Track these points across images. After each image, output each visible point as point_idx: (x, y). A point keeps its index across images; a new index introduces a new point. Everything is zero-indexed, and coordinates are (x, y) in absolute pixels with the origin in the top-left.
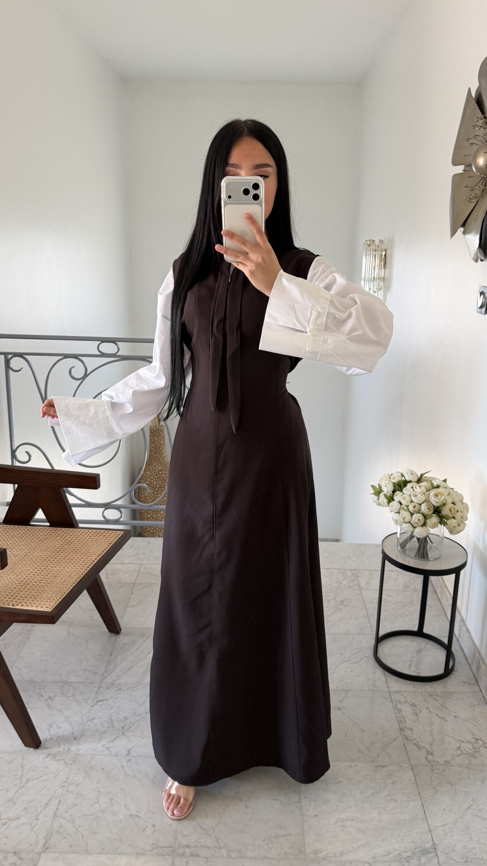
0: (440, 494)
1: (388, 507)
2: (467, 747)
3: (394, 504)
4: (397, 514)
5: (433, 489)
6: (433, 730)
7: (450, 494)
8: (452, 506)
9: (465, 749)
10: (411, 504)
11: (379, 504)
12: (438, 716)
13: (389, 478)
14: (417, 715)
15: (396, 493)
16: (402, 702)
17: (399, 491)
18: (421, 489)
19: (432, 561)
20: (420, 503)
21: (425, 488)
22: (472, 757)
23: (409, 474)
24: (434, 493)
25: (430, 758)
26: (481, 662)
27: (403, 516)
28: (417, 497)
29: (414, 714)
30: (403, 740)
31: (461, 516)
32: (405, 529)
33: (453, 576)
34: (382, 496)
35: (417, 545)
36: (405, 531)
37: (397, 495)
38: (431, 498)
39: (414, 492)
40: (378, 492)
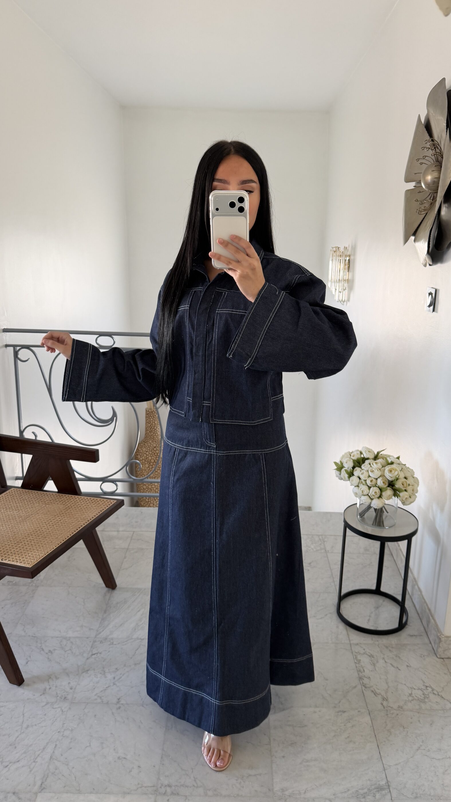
0: (394, 470)
1: (349, 481)
2: (418, 693)
3: (354, 479)
4: (357, 487)
5: (387, 465)
6: (388, 678)
7: (403, 470)
8: (404, 480)
9: (416, 696)
10: (368, 479)
11: (341, 479)
12: (392, 666)
13: (349, 456)
14: (374, 665)
15: (355, 469)
16: (361, 653)
17: (359, 467)
18: (377, 465)
19: (387, 528)
20: (376, 478)
21: (381, 464)
22: (422, 702)
23: (367, 452)
24: (388, 469)
25: (385, 703)
26: (431, 618)
27: (362, 489)
28: (373, 472)
29: (372, 664)
30: (362, 688)
31: (412, 489)
32: (364, 501)
33: (405, 542)
34: (343, 471)
35: (374, 514)
36: (364, 502)
37: (356, 470)
38: (386, 473)
39: (371, 468)
40: (340, 467)
